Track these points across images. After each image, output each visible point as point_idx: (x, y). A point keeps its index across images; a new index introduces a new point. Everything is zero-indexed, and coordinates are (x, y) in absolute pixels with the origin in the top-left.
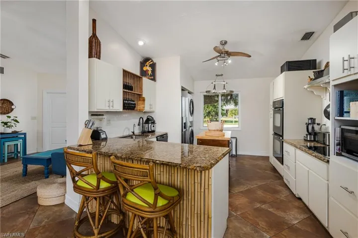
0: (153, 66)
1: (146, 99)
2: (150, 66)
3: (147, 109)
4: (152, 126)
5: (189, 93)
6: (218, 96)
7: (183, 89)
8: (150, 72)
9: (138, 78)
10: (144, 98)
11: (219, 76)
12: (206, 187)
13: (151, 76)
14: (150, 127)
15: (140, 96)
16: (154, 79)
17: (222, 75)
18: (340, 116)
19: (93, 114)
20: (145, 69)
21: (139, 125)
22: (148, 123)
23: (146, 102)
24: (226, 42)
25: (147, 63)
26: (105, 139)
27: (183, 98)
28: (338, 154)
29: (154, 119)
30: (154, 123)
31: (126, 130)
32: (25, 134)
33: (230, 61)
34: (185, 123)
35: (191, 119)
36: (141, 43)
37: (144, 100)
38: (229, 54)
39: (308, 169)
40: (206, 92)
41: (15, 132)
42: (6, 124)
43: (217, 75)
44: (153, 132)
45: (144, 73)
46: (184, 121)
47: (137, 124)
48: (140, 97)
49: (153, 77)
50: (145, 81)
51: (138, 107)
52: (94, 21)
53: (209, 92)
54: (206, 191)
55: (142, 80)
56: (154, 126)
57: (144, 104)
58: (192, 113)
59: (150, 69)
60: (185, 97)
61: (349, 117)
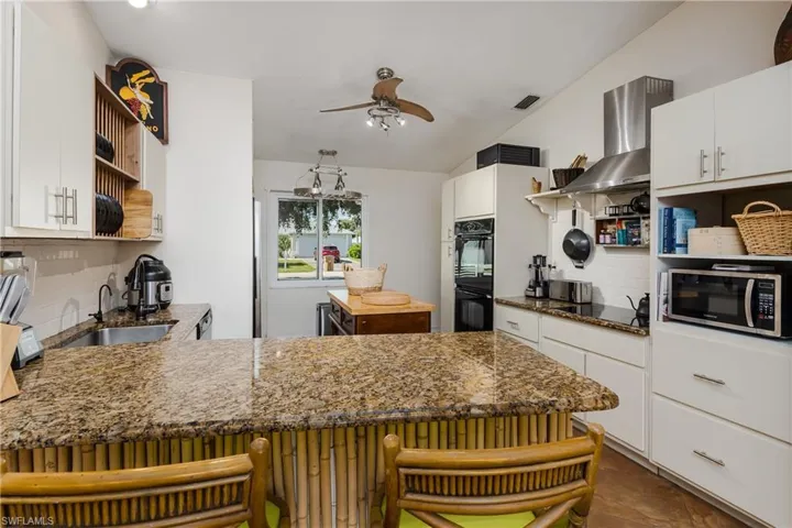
0: (157, 91)
2: (146, 88)
4: (163, 287)
6: (314, 205)
8: (146, 110)
9: (124, 123)
10: (147, 193)
11: (328, 153)
15: (129, 184)
16: (162, 136)
17: (334, 153)
18: (670, 252)
25: (136, 77)
28: (666, 319)
29: (166, 264)
30: (164, 277)
31: (71, 307)
33: (403, 123)
37: (147, 201)
39: (583, 352)
40: (297, 191)
43: (321, 152)
44: (165, 305)
48: (130, 188)
49: (158, 128)
51: (124, 224)
53: (302, 191)
56: (167, 289)
57: (150, 213)
61: (686, 252)
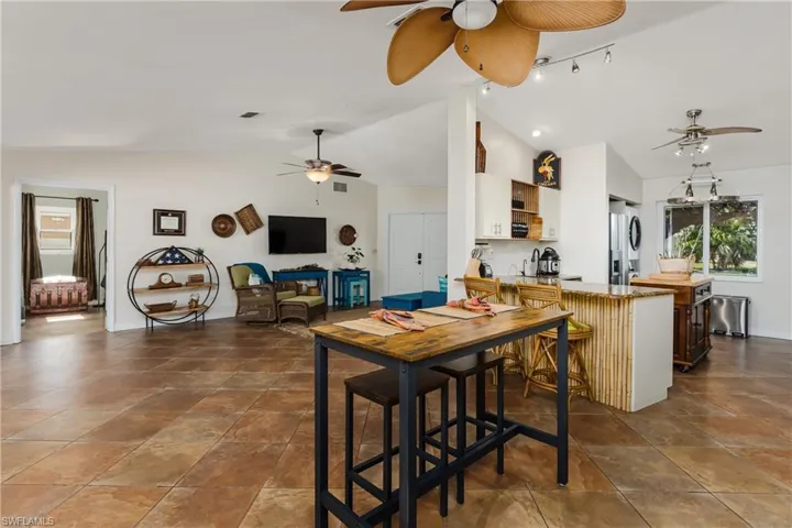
0: (556, 164)
1: (544, 221)
2: (551, 164)
3: (545, 236)
4: (554, 264)
5: (628, 204)
6: (701, 208)
7: (612, 200)
8: (550, 175)
9: (531, 189)
10: (541, 219)
11: (701, 165)
12: (626, 323)
13: (552, 180)
14: (549, 265)
15: (534, 215)
16: (557, 187)
17: (708, 164)
19: (479, 243)
20: (541, 170)
21: (533, 260)
22: (547, 260)
23: (544, 225)
24: (698, 113)
25: (546, 160)
26: (491, 276)
27: (613, 215)
29: (557, 252)
30: (556, 259)
32: (368, 273)
33: (705, 147)
34: (617, 262)
35: (632, 254)
36: (536, 134)
37: (541, 222)
38: (705, 132)
40: (669, 201)
41: (357, 270)
42: (351, 257)
43: (695, 166)
44: (555, 274)
45: (539, 178)
46: (615, 258)
47: (529, 260)
48: (534, 217)
49: (556, 183)
50: (543, 190)
51: (531, 234)
52: (478, 124)
53: (674, 200)
54: (625, 328)
55: (537, 190)
56: (556, 265)
57: (541, 228)
58: (636, 244)
59: (549, 170)
60: (619, 213)
